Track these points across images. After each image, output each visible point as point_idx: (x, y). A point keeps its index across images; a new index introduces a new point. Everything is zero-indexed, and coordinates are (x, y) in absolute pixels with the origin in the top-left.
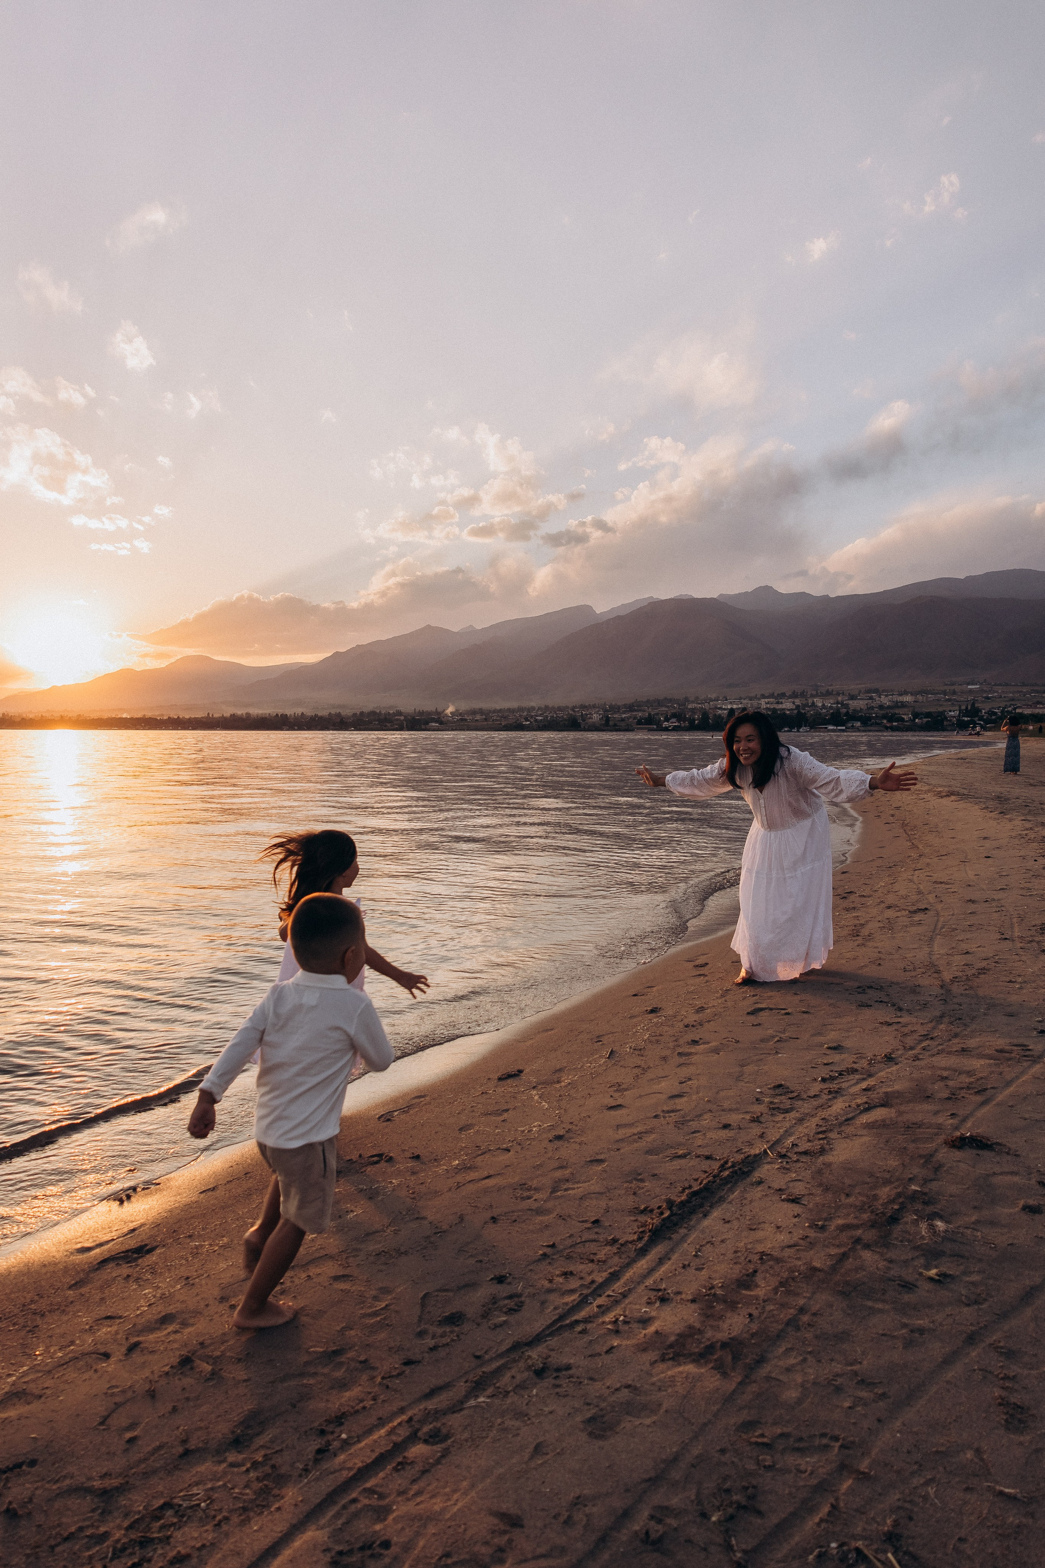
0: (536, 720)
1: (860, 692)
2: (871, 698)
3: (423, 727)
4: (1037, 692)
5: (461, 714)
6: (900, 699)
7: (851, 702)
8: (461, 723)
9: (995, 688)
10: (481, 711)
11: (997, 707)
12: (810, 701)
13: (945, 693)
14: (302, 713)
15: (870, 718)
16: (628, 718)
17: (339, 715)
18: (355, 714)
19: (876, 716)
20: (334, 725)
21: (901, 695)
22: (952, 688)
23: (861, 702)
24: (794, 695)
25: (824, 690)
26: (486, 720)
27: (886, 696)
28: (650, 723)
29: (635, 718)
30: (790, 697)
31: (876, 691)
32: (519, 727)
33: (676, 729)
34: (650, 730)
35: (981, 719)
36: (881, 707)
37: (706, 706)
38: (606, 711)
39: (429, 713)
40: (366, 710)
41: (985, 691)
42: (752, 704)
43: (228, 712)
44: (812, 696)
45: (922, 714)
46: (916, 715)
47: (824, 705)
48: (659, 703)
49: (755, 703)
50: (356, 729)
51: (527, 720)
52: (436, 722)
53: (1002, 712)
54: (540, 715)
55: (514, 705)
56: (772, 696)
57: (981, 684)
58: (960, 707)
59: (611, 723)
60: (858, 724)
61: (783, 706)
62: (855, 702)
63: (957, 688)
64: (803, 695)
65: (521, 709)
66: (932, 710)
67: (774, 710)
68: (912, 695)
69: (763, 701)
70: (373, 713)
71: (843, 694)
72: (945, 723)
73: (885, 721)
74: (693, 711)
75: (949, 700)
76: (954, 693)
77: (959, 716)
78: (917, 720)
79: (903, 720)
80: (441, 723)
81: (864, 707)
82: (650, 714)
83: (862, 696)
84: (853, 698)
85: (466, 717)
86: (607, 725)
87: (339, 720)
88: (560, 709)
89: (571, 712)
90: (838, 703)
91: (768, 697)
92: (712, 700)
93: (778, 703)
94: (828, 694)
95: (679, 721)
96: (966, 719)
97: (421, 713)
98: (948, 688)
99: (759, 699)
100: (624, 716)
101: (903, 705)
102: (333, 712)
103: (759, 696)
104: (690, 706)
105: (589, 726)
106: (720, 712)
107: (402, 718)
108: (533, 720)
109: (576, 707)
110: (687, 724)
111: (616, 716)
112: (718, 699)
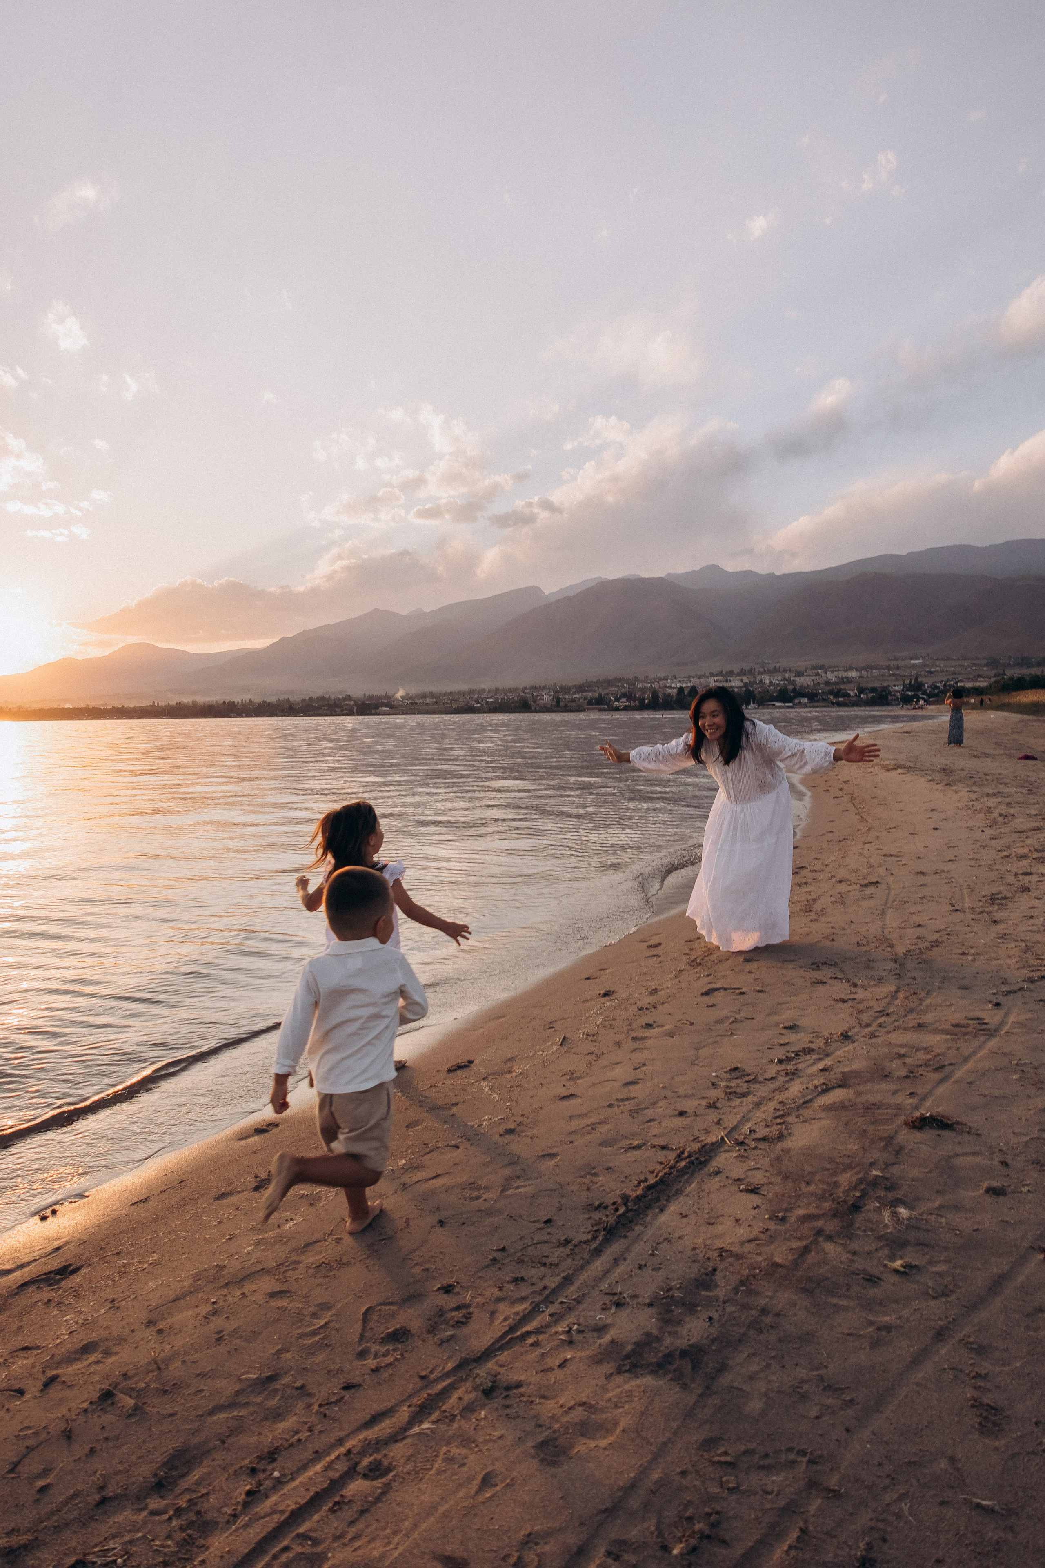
0: (487, 703)
1: (807, 668)
2: (818, 674)
3: (373, 712)
4: (978, 665)
5: (411, 698)
6: (846, 674)
7: (797, 679)
8: (412, 706)
9: (938, 663)
10: (432, 695)
11: (939, 680)
12: (758, 678)
13: (889, 668)
14: (250, 700)
15: (816, 695)
16: (579, 698)
17: (288, 700)
18: (304, 700)
19: (823, 692)
20: (283, 711)
21: (846, 670)
22: (895, 663)
23: (808, 679)
24: (742, 673)
25: (771, 667)
26: (436, 703)
27: (832, 672)
28: (600, 703)
29: (585, 699)
30: (738, 675)
31: (822, 667)
32: (470, 710)
33: (626, 709)
34: (601, 710)
35: (924, 693)
36: (827, 683)
37: (656, 685)
38: (556, 692)
39: (379, 698)
40: (316, 695)
41: (928, 666)
42: (701, 683)
43: (174, 700)
44: (760, 673)
45: (867, 689)
46: (861, 690)
47: (771, 682)
48: (609, 683)
49: (703, 681)
50: (305, 715)
51: (477, 702)
52: (386, 706)
53: (945, 686)
54: (491, 697)
55: (464, 687)
56: (720, 674)
57: (923, 658)
58: (904, 682)
59: (562, 704)
60: (805, 700)
61: (732, 684)
62: (802, 678)
63: (901, 663)
64: (751, 672)
65: (471, 692)
66: (877, 684)
68: (857, 670)
69: (711, 680)
70: (322, 698)
71: (790, 671)
72: (890, 698)
73: (831, 697)
74: (643, 690)
75: (893, 675)
76: (898, 668)
77: (903, 690)
78: (862, 696)
79: (849, 695)
80: (391, 707)
81: (810, 683)
82: (600, 695)
83: (810, 672)
84: (799, 674)
85: (416, 701)
86: (557, 706)
87: (287, 706)
88: (510, 690)
89: (522, 694)
90: (785, 679)
91: (717, 675)
92: (661, 679)
93: (726, 681)
94: (776, 670)
95: (629, 701)
96: (910, 693)
97: (371, 698)
98: (892, 663)
99: (708, 678)
100: (574, 696)
101: (849, 681)
102: (281, 698)
103: (707, 674)
104: (640, 686)
105: (541, 707)
106: (669, 691)
107: (352, 703)
108: (483, 703)
109: (526, 688)
110: (637, 703)
111: (567, 696)
112: (668, 678)
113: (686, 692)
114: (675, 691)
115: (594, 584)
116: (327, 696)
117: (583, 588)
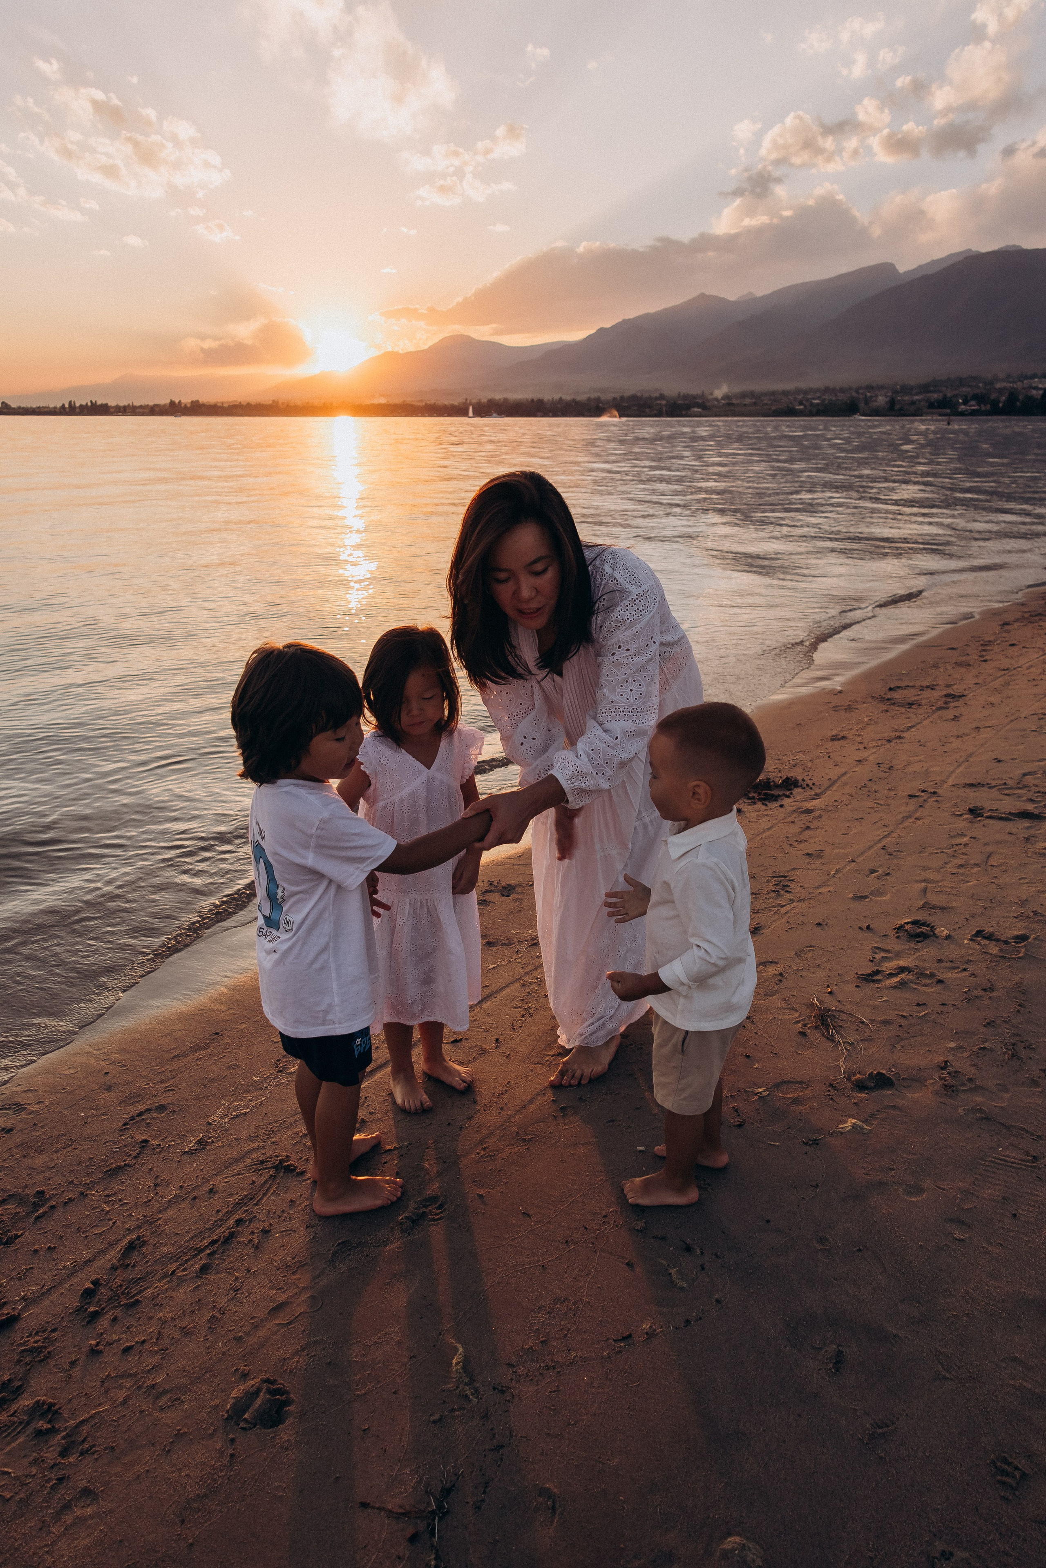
0: (812, 404)
3: (684, 413)
5: (729, 398)
8: (729, 407)
10: (752, 394)
14: (561, 398)
16: (920, 401)
17: (598, 399)
18: (615, 399)
20: (590, 410)
26: (755, 404)
28: (945, 406)
29: (927, 401)
32: (790, 412)
33: (973, 413)
34: (943, 415)
37: (1019, 385)
38: (896, 392)
39: (694, 397)
40: (627, 394)
48: (961, 382)
51: (801, 403)
52: (700, 406)
54: (818, 398)
55: (789, 386)
59: (897, 407)
65: (798, 391)
70: (634, 397)
74: (1001, 391)
80: (706, 408)
82: (945, 397)
85: (734, 401)
86: (893, 410)
87: (596, 405)
88: (842, 390)
89: (853, 394)
92: (1025, 378)
95: (979, 405)
97: (685, 397)
100: (916, 398)
102: (592, 396)
104: (998, 385)
105: (873, 410)
106: (1034, 392)
107: (664, 403)
108: (807, 404)
109: (860, 388)
110: (988, 407)
111: (906, 398)
112: (1033, 376)
114: (1041, 392)
115: (961, 258)
116: (639, 395)
117: (945, 265)
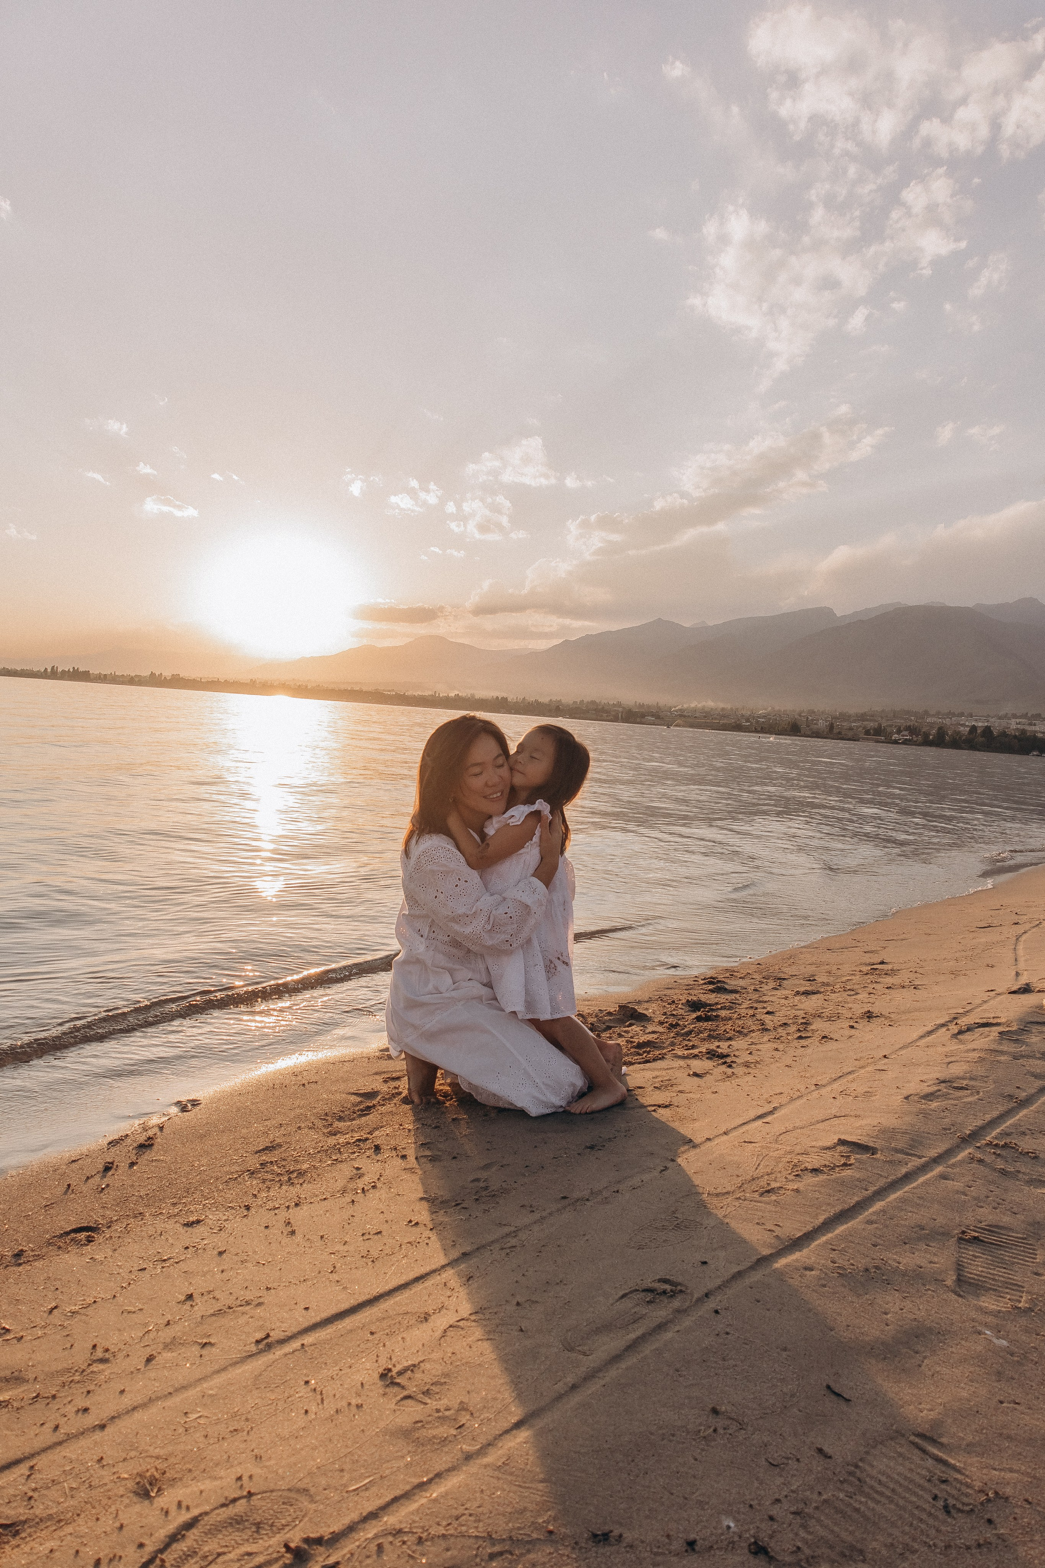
0: (758, 722)
3: (638, 720)
8: (679, 719)
16: (858, 727)
18: (575, 702)
20: (550, 711)
28: (879, 734)
29: (864, 728)
32: (738, 728)
33: (906, 742)
34: (878, 742)
37: (947, 721)
38: (834, 718)
39: (649, 707)
40: (588, 699)
43: (453, 691)
48: (894, 714)
49: (1004, 723)
51: (748, 721)
52: (652, 716)
54: (764, 717)
55: (737, 704)
56: (1025, 716)
59: (835, 731)
61: (1037, 728)
65: (743, 710)
67: (1023, 732)
69: (1013, 721)
70: (593, 702)
74: (931, 725)
80: (658, 718)
82: (881, 725)
86: (831, 733)
88: (785, 715)
89: (796, 717)
91: (1019, 717)
92: (954, 715)
93: (1030, 724)
95: (911, 735)
97: (641, 706)
99: (1009, 719)
100: (852, 725)
103: (1010, 715)
104: (929, 720)
105: (813, 733)
107: (621, 709)
108: (754, 721)
109: (802, 712)
110: (920, 738)
111: (845, 724)
112: (962, 714)
113: (979, 731)
114: (968, 729)
115: (891, 609)
117: (878, 613)
